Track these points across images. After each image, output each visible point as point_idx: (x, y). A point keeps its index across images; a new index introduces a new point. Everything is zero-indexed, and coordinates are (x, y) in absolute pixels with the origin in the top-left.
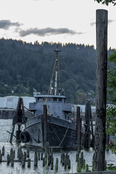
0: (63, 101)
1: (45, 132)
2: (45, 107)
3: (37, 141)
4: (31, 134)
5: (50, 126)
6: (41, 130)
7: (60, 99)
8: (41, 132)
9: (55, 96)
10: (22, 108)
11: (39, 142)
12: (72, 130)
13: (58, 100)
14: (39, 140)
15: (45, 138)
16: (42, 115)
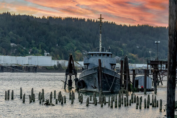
0: (110, 56)
1: (100, 80)
2: (100, 61)
3: (94, 87)
4: (87, 82)
5: (104, 75)
6: (97, 78)
7: (108, 55)
8: (97, 80)
9: (100, 52)
10: (72, 63)
11: (95, 88)
12: (117, 78)
13: (106, 55)
14: (95, 86)
15: (100, 84)
16: (98, 67)
